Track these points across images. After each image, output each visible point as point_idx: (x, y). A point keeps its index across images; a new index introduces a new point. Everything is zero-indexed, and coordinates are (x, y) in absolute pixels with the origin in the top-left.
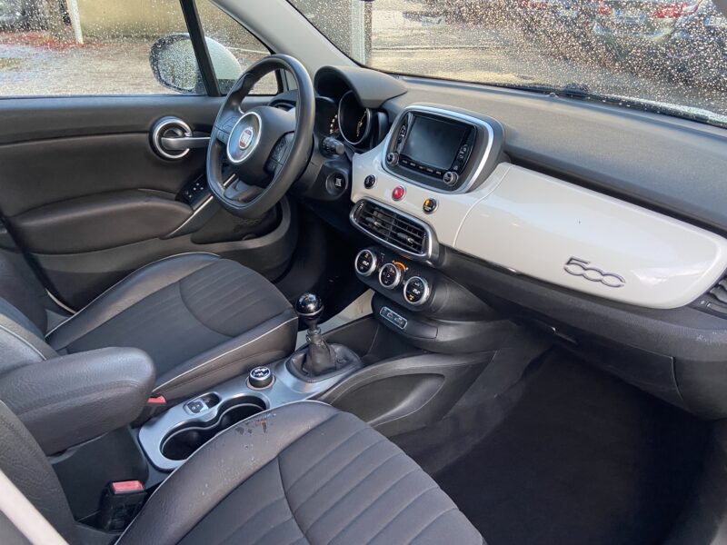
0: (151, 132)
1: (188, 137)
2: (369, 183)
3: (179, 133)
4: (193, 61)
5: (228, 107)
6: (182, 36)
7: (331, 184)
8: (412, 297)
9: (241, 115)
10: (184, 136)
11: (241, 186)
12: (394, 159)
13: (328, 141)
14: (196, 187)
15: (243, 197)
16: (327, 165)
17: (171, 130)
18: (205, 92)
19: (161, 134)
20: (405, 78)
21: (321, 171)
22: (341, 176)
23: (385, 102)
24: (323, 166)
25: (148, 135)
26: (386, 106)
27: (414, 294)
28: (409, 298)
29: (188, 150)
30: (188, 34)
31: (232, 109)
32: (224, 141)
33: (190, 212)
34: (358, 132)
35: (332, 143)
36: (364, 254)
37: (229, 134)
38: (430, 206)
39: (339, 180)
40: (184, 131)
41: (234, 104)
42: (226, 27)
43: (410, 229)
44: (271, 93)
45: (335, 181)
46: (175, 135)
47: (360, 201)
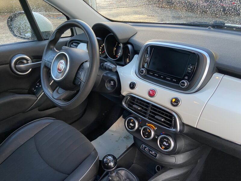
0: (10, 64)
1: (30, 63)
2: (132, 86)
3: (25, 61)
4: (28, 25)
5: (49, 48)
6: (21, 13)
7: (109, 85)
8: (163, 147)
9: (57, 53)
10: (28, 63)
11: (61, 90)
12: (144, 72)
13: (106, 65)
14: (37, 85)
15: (63, 97)
16: (105, 75)
17: (20, 61)
18: (36, 39)
19: (16, 63)
20: (130, 23)
21: (102, 78)
22: (113, 80)
23: (129, 39)
24: (103, 76)
25: (9, 65)
26: (130, 41)
27: (164, 145)
28: (161, 147)
29: (31, 69)
30: (23, 11)
31: (51, 49)
32: (49, 66)
33: (36, 98)
34: (114, 52)
35: (109, 66)
36: (130, 120)
37: (52, 63)
38: (176, 102)
39: (112, 82)
40: (27, 60)
41: (52, 47)
42: (43, 6)
43: (163, 114)
44: (68, 36)
45: (110, 83)
46: (23, 63)
47: (127, 95)
